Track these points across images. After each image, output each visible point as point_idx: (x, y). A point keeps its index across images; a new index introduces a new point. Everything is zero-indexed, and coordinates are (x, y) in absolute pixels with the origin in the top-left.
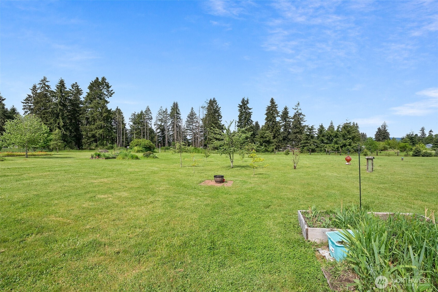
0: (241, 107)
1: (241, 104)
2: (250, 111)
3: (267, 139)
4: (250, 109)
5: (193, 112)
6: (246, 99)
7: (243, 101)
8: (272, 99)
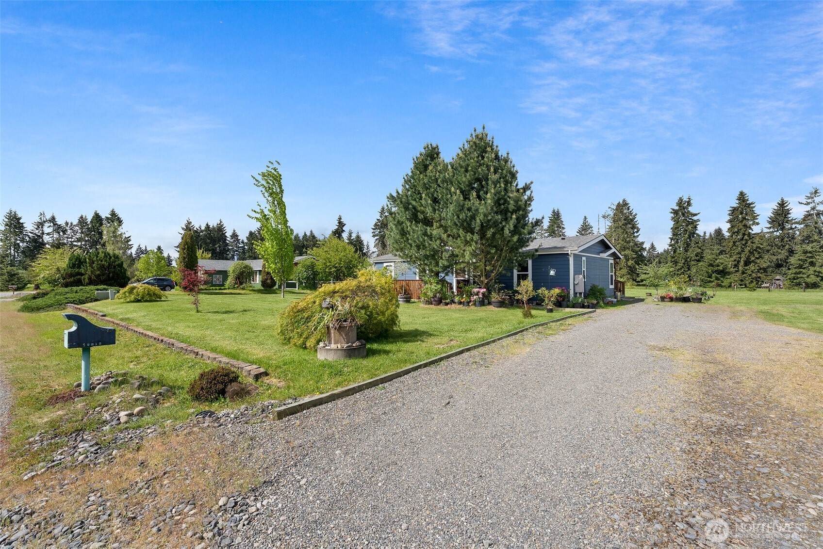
0: (675, 212)
1: (677, 208)
2: (695, 218)
3: (721, 268)
4: (695, 215)
5: (587, 224)
6: (685, 199)
7: (680, 202)
8: (742, 194)
